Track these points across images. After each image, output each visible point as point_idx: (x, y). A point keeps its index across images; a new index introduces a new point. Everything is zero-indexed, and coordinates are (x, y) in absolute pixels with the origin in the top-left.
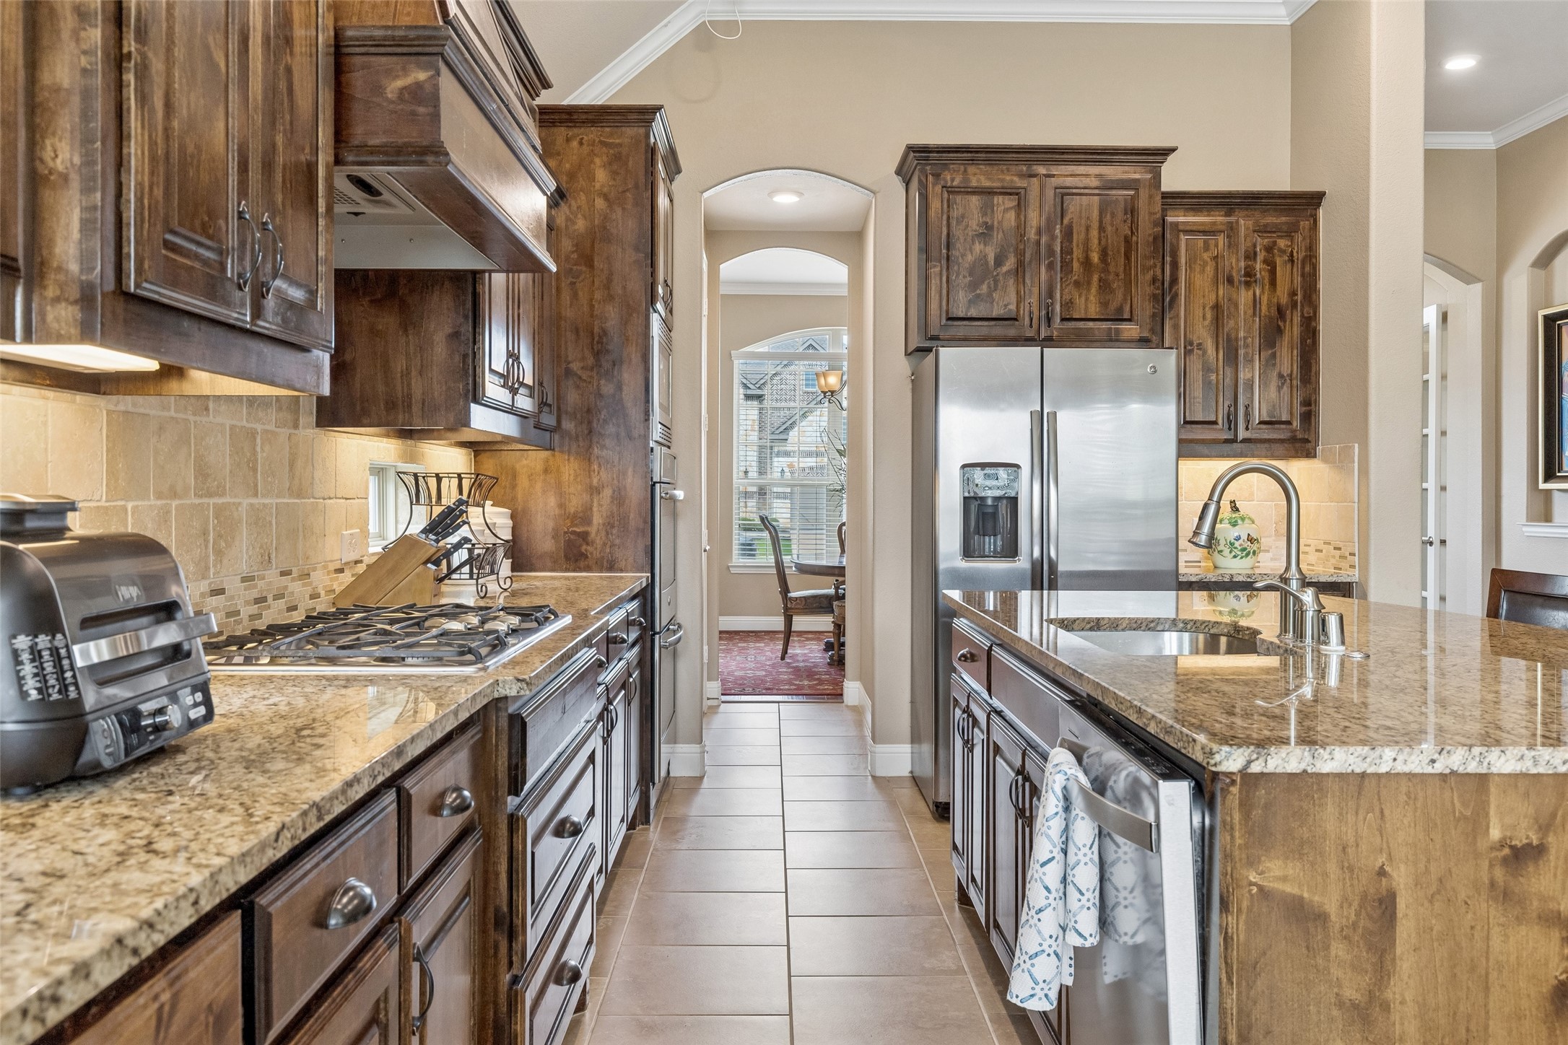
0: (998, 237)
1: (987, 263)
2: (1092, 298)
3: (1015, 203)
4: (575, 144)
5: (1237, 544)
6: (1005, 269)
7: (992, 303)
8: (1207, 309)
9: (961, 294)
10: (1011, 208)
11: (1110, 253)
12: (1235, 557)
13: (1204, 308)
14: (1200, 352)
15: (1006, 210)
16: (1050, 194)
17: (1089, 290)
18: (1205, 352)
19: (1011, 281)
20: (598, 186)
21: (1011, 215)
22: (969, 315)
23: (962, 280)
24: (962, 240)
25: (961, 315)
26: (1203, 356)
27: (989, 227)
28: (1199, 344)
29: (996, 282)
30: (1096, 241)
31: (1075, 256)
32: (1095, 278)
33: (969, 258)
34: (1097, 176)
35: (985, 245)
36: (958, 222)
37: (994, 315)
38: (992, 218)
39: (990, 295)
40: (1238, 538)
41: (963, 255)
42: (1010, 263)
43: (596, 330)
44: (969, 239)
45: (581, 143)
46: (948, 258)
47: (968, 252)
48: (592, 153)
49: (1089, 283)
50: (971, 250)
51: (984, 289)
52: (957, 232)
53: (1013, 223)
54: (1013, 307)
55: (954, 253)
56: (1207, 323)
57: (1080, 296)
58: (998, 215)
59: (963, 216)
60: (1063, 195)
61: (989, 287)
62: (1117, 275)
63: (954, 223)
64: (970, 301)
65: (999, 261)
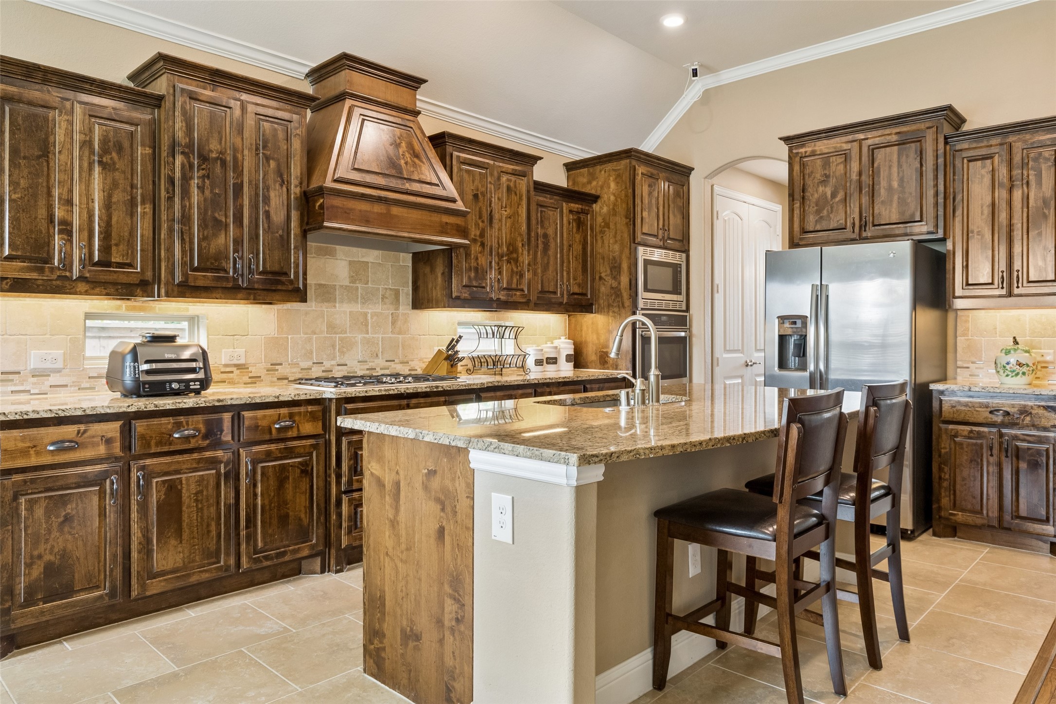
0: (833, 181)
1: (826, 197)
2: (893, 210)
3: (843, 159)
4: (603, 172)
5: (1008, 367)
6: (837, 199)
7: (830, 220)
8: (984, 207)
9: (811, 217)
10: (841, 163)
11: (905, 180)
12: (1007, 376)
13: (982, 207)
14: (979, 237)
15: (837, 165)
16: (865, 150)
17: (891, 205)
18: (983, 236)
19: (841, 207)
20: (611, 190)
21: (841, 167)
22: (816, 229)
23: (811, 209)
24: (811, 185)
25: (811, 229)
26: (982, 239)
27: (827, 176)
28: (979, 232)
29: (832, 208)
30: (896, 174)
31: (882, 185)
32: (896, 197)
33: (816, 196)
34: (897, 133)
35: (825, 187)
36: (809, 176)
37: (831, 228)
38: (829, 171)
39: (828, 216)
40: (1008, 363)
41: (812, 195)
42: (840, 196)
43: (611, 257)
44: (816, 185)
45: (605, 172)
46: (803, 198)
47: (815, 193)
48: (609, 175)
49: (891, 201)
50: (817, 191)
51: (825, 212)
52: (809, 182)
53: (842, 172)
54: (843, 222)
55: (807, 194)
56: (984, 217)
57: (886, 210)
58: (833, 167)
59: (812, 172)
60: (873, 150)
61: (828, 211)
62: (911, 194)
63: (807, 177)
64: (816, 221)
65: (834, 195)
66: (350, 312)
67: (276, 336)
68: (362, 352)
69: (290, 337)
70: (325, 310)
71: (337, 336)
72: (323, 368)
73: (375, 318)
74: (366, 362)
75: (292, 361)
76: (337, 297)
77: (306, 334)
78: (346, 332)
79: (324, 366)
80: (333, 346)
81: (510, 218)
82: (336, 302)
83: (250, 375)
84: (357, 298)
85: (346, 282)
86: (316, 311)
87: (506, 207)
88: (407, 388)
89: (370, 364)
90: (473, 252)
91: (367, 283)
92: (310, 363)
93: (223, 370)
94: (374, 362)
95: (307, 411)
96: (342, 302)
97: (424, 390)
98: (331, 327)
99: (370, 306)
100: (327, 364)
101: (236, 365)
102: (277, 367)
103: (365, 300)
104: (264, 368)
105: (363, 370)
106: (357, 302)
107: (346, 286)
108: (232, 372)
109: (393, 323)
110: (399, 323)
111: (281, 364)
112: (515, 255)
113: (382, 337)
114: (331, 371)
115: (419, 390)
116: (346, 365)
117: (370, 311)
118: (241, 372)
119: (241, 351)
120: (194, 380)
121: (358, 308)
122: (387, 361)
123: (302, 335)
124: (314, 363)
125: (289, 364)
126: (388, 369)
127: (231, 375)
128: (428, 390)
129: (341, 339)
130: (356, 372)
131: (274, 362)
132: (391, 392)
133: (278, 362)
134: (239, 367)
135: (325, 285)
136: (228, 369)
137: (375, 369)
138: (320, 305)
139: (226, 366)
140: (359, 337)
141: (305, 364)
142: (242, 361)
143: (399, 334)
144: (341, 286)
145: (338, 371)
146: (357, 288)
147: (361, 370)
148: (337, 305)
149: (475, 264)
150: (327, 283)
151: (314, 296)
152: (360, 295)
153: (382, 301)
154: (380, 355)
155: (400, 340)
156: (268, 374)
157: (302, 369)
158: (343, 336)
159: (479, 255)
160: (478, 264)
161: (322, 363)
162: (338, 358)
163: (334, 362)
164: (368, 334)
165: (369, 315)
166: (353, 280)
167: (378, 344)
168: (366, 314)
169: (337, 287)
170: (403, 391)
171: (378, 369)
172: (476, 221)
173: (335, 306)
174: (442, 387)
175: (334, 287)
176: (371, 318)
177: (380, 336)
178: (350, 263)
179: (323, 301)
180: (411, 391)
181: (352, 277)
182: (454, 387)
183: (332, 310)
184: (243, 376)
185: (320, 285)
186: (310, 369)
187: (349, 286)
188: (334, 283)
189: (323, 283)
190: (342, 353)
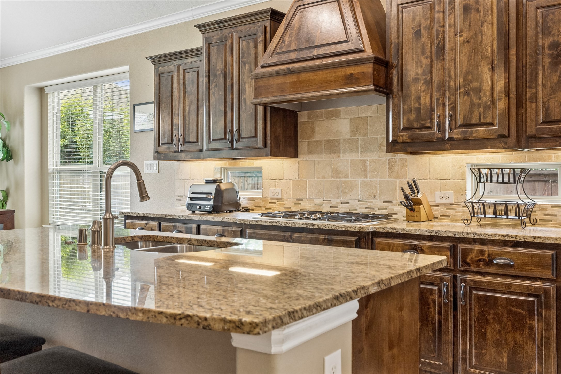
66: (351, 160)
67: (299, 180)
68: (361, 194)
69: (308, 180)
70: (332, 159)
71: (341, 179)
72: (331, 205)
73: (373, 164)
74: (366, 202)
75: (309, 198)
76: (341, 149)
77: (318, 178)
78: (347, 177)
79: (331, 203)
80: (338, 188)
81: (468, 42)
82: (340, 153)
83: (285, 206)
84: (357, 148)
85: (348, 136)
86: (325, 161)
87: (461, 32)
88: (287, 223)
89: (369, 204)
90: (413, 92)
91: (366, 134)
92: (322, 200)
93: (270, 201)
94: (372, 202)
95: (232, 230)
96: (345, 152)
97: (301, 226)
98: (336, 173)
99: (368, 154)
100: (334, 202)
101: (277, 199)
102: (300, 202)
103: (364, 150)
104: (292, 202)
105: (362, 208)
106: (357, 152)
107: (348, 139)
108: (275, 203)
109: (390, 168)
110: (396, 168)
111: (302, 200)
112: (475, 84)
113: (379, 181)
114: (337, 207)
115: (297, 226)
116: (348, 203)
117: (368, 159)
118: (279, 204)
119: (279, 190)
120: (208, 205)
121: (357, 157)
122: (384, 202)
123: (316, 179)
124: (324, 200)
125: (307, 200)
126: (386, 209)
127: (274, 205)
128: (305, 226)
129: (344, 183)
130: (357, 210)
131: (298, 198)
132: (275, 224)
133: (301, 198)
134: (278, 200)
135: (332, 140)
136: (273, 201)
137: (373, 209)
138: (328, 156)
139: (272, 199)
140: (359, 180)
141: (317, 201)
142: (279, 196)
143: (396, 178)
144: (344, 140)
145: (342, 208)
146: (357, 139)
147: (360, 208)
148: (341, 155)
149: (417, 105)
150: (333, 139)
151: (324, 150)
152: (359, 145)
153: (380, 149)
154: (377, 196)
155: (398, 184)
156: (294, 206)
157: (315, 204)
158: (346, 179)
159: (422, 94)
160: (420, 104)
161: (330, 201)
162: (342, 197)
163: (338, 201)
164: (367, 178)
165: (368, 162)
166: (354, 133)
167: (375, 187)
168: (364, 162)
169: (341, 141)
170: (283, 224)
171: (376, 209)
172: (418, 59)
173: (339, 157)
174: (318, 226)
175: (338, 141)
176: (370, 165)
177: (378, 180)
178: (352, 120)
179: (330, 153)
180: (290, 225)
181: (353, 131)
182: (330, 227)
183: (337, 159)
184: (281, 206)
185: (328, 141)
186: (322, 205)
187: (350, 139)
188: (339, 138)
189: (330, 138)
190: (345, 194)
